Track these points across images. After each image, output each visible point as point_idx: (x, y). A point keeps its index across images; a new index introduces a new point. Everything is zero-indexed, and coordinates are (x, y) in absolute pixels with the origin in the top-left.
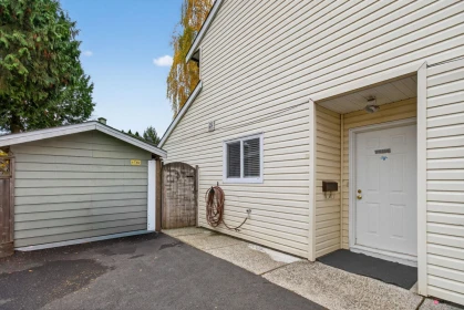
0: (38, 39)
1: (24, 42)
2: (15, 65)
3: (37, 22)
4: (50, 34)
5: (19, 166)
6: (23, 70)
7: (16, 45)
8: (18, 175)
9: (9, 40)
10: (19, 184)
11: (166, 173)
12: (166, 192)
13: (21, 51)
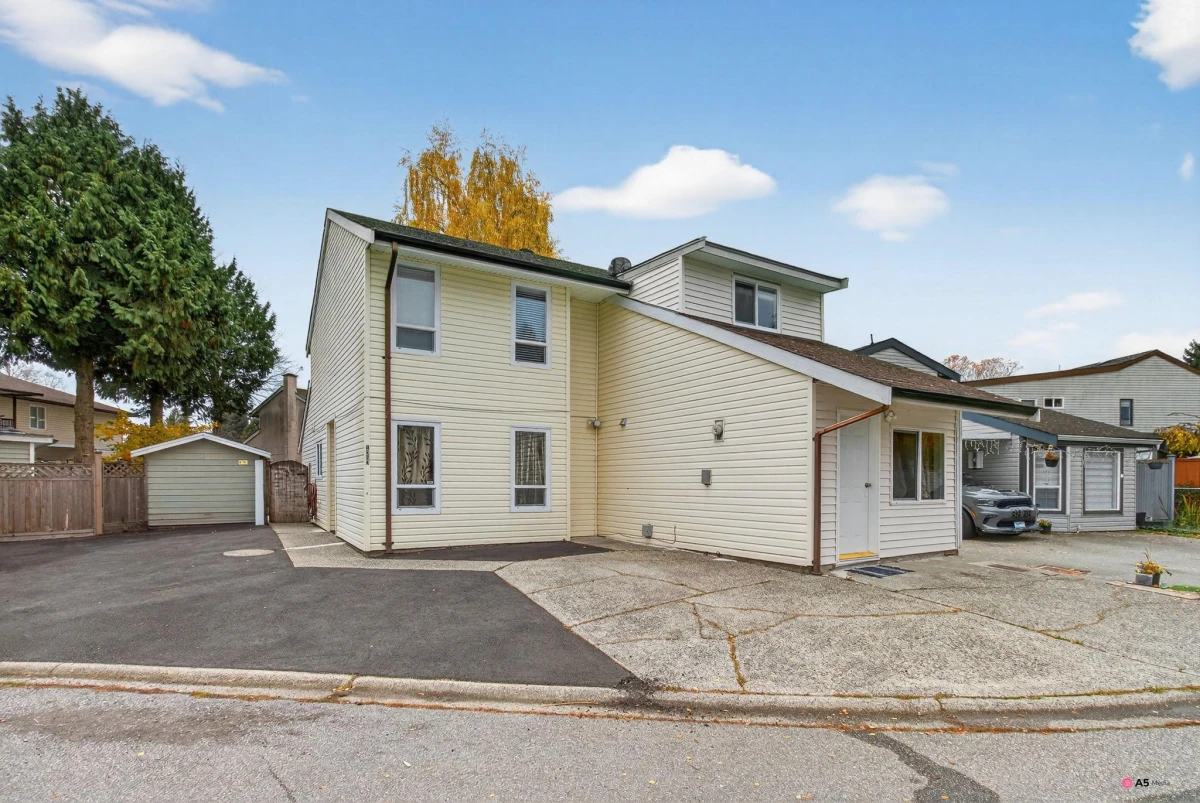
0: (174, 314)
1: (159, 319)
2: (150, 346)
3: (173, 293)
4: (186, 306)
5: (150, 468)
6: (160, 350)
7: (151, 322)
8: (150, 474)
9: (143, 318)
10: (150, 481)
11: (274, 471)
12: (275, 489)
13: (155, 330)
